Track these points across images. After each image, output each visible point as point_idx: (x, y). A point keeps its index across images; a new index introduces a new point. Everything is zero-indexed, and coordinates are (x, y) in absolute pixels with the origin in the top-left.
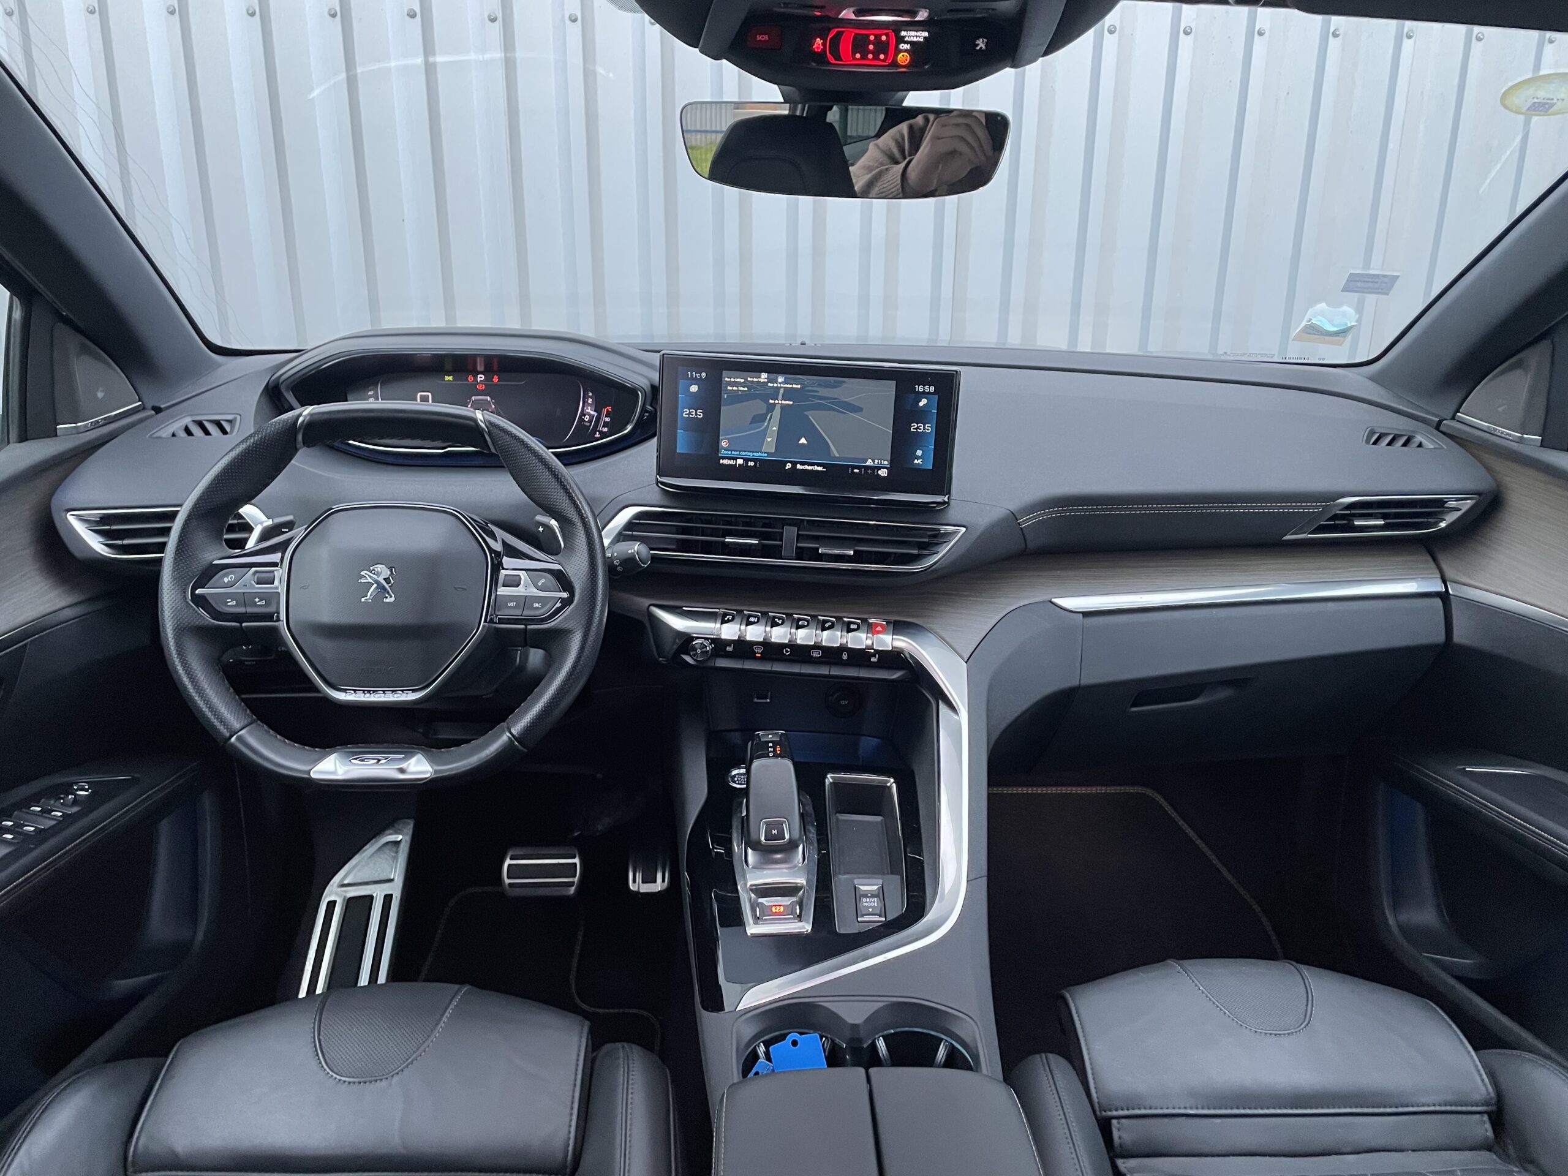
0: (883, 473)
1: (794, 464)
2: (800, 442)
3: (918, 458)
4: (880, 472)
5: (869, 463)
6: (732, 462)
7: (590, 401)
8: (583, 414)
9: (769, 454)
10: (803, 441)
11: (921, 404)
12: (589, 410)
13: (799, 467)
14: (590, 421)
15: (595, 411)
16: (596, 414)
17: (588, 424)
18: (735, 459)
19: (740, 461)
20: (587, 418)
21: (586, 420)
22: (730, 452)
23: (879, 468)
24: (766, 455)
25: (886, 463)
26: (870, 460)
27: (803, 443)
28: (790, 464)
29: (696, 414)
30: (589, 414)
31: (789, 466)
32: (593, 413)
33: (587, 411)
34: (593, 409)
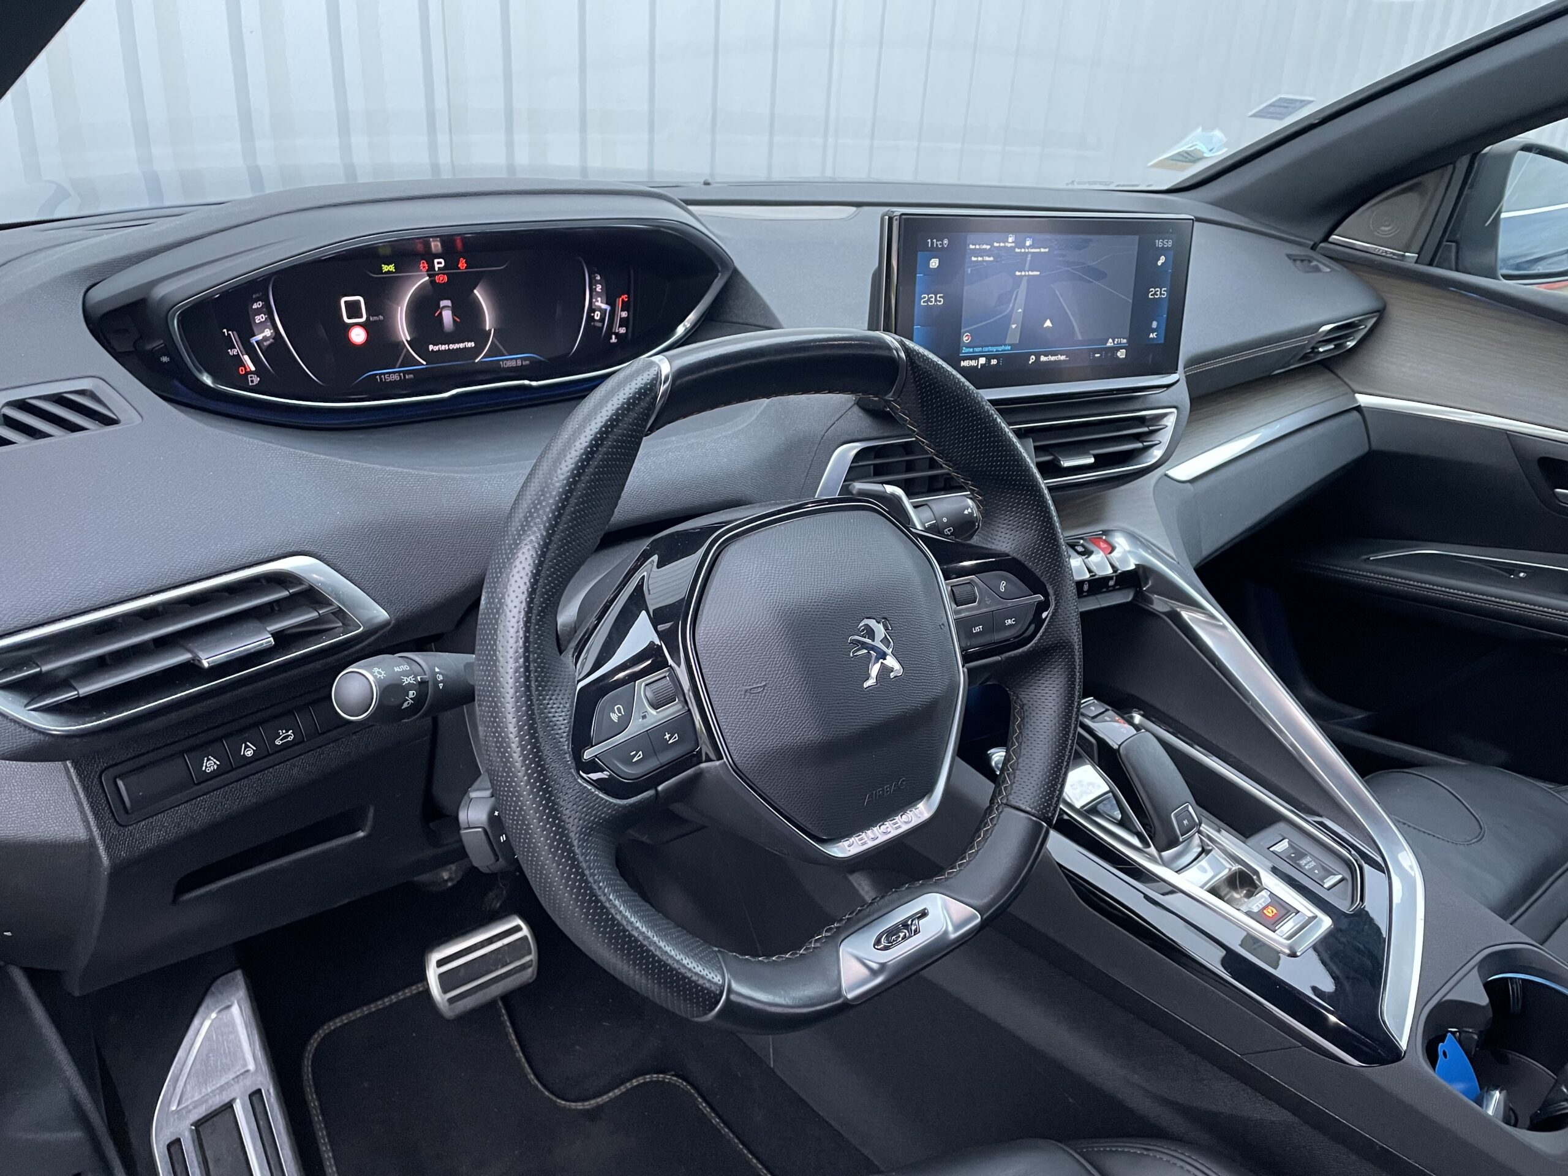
0: (1122, 354)
1: (1038, 358)
2: (1045, 326)
3: (1153, 330)
4: (1119, 354)
5: (1110, 343)
6: (973, 363)
7: (599, 288)
8: (592, 310)
9: (1013, 346)
10: (1048, 323)
11: (1159, 263)
12: (600, 303)
13: (1043, 358)
14: (602, 320)
15: (607, 304)
16: (608, 308)
17: (600, 325)
18: (976, 358)
19: (982, 361)
20: (597, 316)
22: (971, 350)
23: (1118, 349)
24: (1009, 348)
25: (1125, 341)
26: (1110, 340)
27: (1048, 327)
28: (1033, 357)
29: (936, 300)
30: (600, 309)
31: (1033, 358)
32: (604, 306)
33: (597, 304)
34: (605, 301)
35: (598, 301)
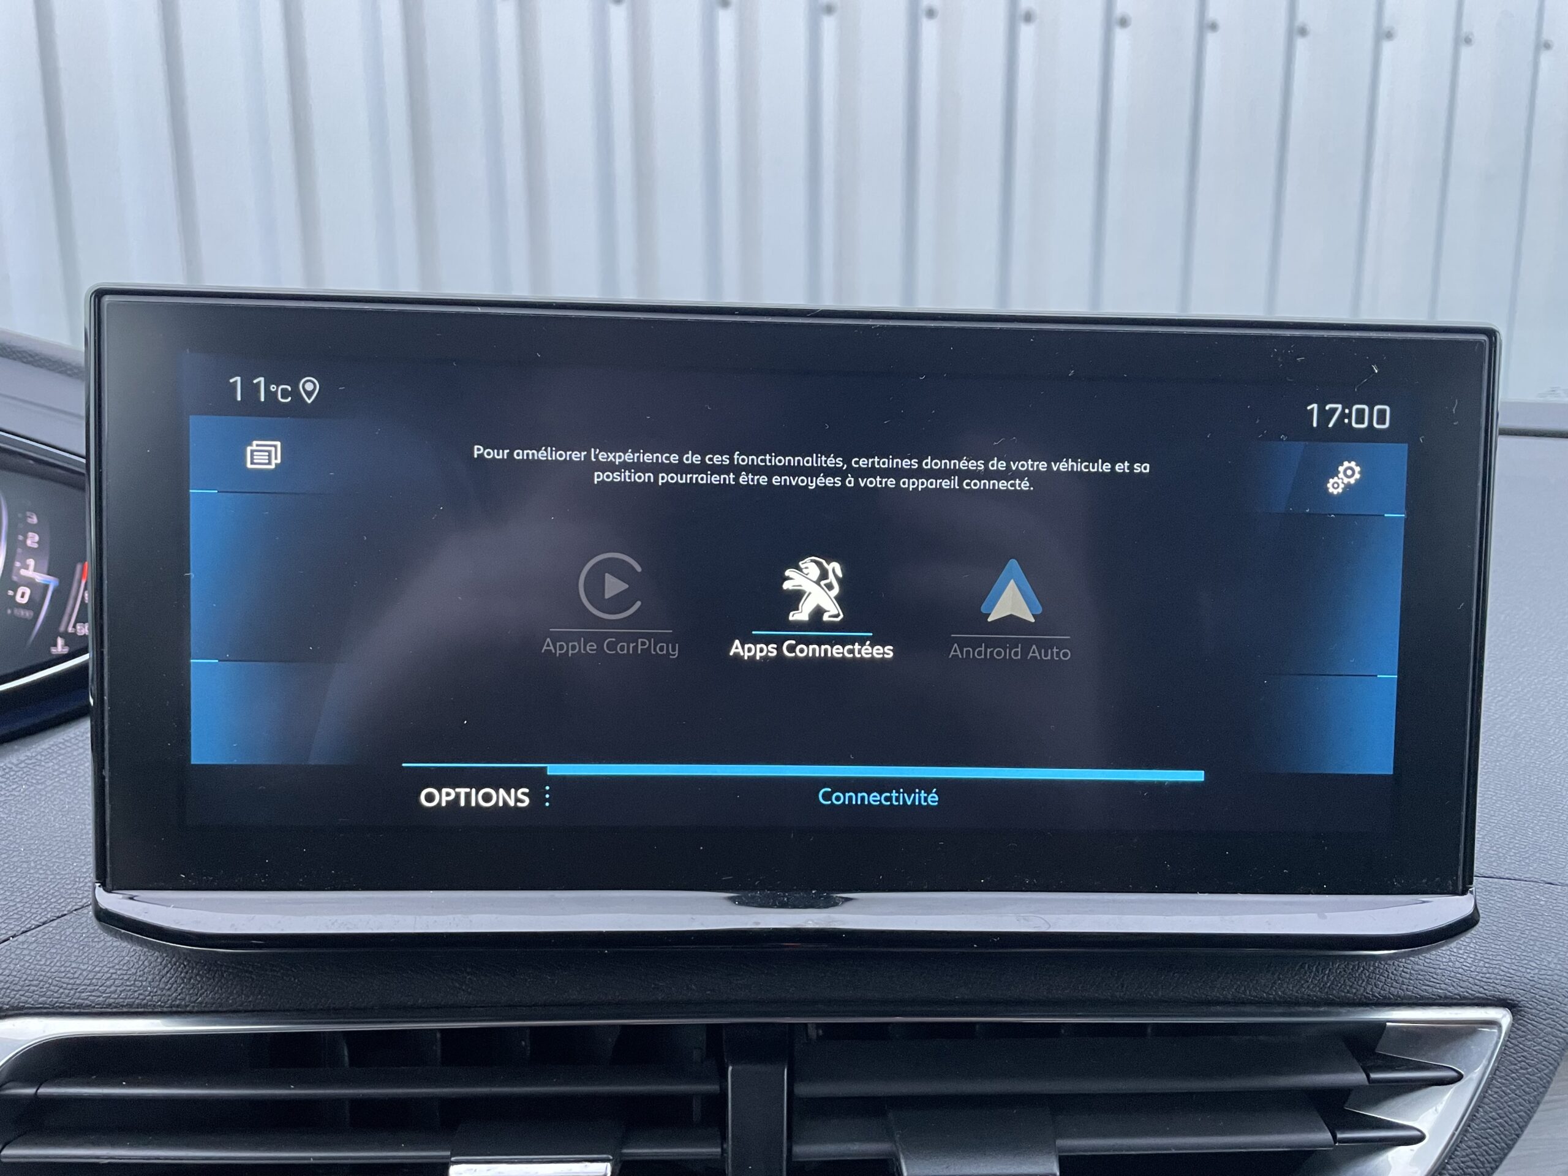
7: (33, 540)
8: (10, 584)
11: (1336, 486)
12: (31, 571)
14: (34, 605)
15: (49, 574)
16: (53, 582)
17: (28, 614)
20: (23, 595)
21: (18, 599)
30: (30, 583)
32: (40, 578)
33: (23, 572)
34: (45, 569)
35: (27, 567)
